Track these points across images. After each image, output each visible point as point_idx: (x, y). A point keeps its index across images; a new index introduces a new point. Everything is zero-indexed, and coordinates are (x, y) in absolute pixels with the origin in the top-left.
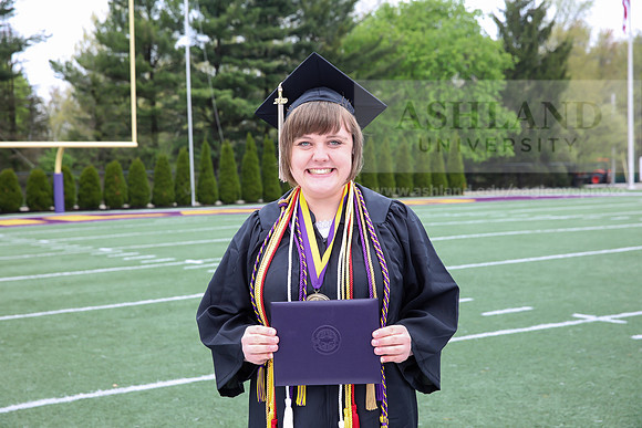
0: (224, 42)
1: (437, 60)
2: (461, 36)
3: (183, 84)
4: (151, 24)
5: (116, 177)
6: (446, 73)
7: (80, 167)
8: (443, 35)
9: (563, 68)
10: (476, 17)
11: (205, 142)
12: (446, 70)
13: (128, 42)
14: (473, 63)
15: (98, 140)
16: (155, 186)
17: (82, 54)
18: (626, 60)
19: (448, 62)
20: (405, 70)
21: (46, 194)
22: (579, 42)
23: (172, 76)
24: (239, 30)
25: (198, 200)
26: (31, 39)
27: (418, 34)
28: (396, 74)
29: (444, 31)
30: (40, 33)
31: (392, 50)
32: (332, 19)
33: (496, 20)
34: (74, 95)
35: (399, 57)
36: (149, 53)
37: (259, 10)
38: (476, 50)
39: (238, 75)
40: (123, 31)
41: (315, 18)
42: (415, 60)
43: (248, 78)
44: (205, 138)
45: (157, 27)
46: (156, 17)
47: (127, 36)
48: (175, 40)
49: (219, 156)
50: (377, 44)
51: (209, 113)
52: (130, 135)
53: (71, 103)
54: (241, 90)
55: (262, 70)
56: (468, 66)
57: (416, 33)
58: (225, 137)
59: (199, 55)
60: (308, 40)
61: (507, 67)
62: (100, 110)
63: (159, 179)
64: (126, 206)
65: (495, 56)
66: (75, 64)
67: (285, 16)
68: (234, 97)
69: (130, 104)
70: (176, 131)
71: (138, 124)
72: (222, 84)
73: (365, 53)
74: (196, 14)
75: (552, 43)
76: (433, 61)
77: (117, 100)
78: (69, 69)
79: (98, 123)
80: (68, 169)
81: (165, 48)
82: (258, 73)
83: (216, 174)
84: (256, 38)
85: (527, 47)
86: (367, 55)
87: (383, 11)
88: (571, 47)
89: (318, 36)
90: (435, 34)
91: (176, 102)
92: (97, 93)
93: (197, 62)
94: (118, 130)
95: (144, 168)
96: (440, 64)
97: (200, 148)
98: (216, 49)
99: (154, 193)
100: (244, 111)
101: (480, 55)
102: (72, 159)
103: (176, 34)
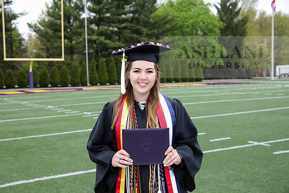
0: (101, 16)
1: (192, 24)
2: (202, 14)
3: (84, 34)
4: (70, 8)
5: (55, 73)
6: (195, 30)
7: (40, 69)
8: (194, 14)
9: (244, 28)
10: (208, 6)
11: (93, 59)
12: (195, 29)
13: (61, 15)
14: (207, 26)
15: (48, 58)
16: (72, 77)
17: (41, 21)
18: (271, 25)
19: (196, 25)
20: (178, 28)
21: (25, 80)
22: (251, 17)
23: (79, 30)
24: (108, 11)
25: (90, 83)
26: (19, 14)
27: (184, 13)
28: (174, 30)
29: (195, 12)
30: (24, 12)
31: (173, 20)
32: (147, 6)
33: (217, 7)
34: (38, 38)
35: (176, 23)
36: (70, 20)
37: (116, 2)
38: (208, 20)
39: (107, 30)
40: (58, 11)
41: (140, 6)
42: (182, 24)
43: (111, 31)
44: (93, 57)
45: (73, 9)
46: (73, 5)
47: (60, 13)
48: (81, 15)
49: (99, 64)
50: (166, 17)
51: (95, 46)
52: (61, 55)
53: (37, 41)
54: (108, 36)
55: (118, 28)
56: (205, 27)
57: (182, 13)
58: (102, 56)
59: (90, 21)
60: (137, 15)
61: (221, 27)
62: (49, 45)
63: (73, 74)
64: (60, 85)
65: (216, 23)
66: (38, 25)
67: (127, 5)
68: (106, 39)
69: (61, 42)
70: (81, 54)
71: (64, 50)
72: (100, 34)
73: (161, 21)
74: (89, 4)
75: (240, 17)
76: (190, 25)
77: (56, 40)
78: (36, 27)
79: (48, 50)
80: (35, 69)
81: (76, 18)
82: (116, 29)
83: (97, 72)
84: (115, 14)
85: (229, 19)
86: (162, 22)
87: (169, 4)
88: (248, 19)
89: (141, 13)
90: (191, 13)
91: (81, 42)
92: (47, 38)
93: (90, 24)
94: (56, 53)
95: (67, 70)
96: (193, 26)
97: (91, 61)
98: (98, 19)
99: (71, 80)
100: (110, 46)
101: (210, 22)
102: (37, 65)
103: (81, 13)
